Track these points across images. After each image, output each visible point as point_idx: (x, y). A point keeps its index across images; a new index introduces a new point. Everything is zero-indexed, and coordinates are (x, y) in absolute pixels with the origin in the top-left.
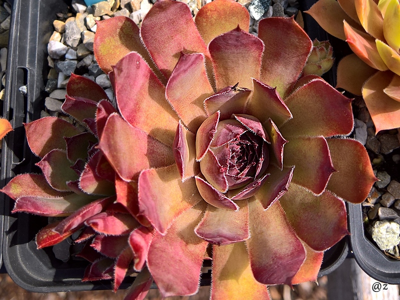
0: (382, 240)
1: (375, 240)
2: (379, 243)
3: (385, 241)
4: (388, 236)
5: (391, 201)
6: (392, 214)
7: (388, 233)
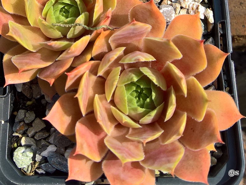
0: (19, 161)
1: (14, 160)
2: (17, 163)
3: (20, 162)
4: (22, 158)
5: (33, 132)
6: (30, 142)
7: (23, 156)
